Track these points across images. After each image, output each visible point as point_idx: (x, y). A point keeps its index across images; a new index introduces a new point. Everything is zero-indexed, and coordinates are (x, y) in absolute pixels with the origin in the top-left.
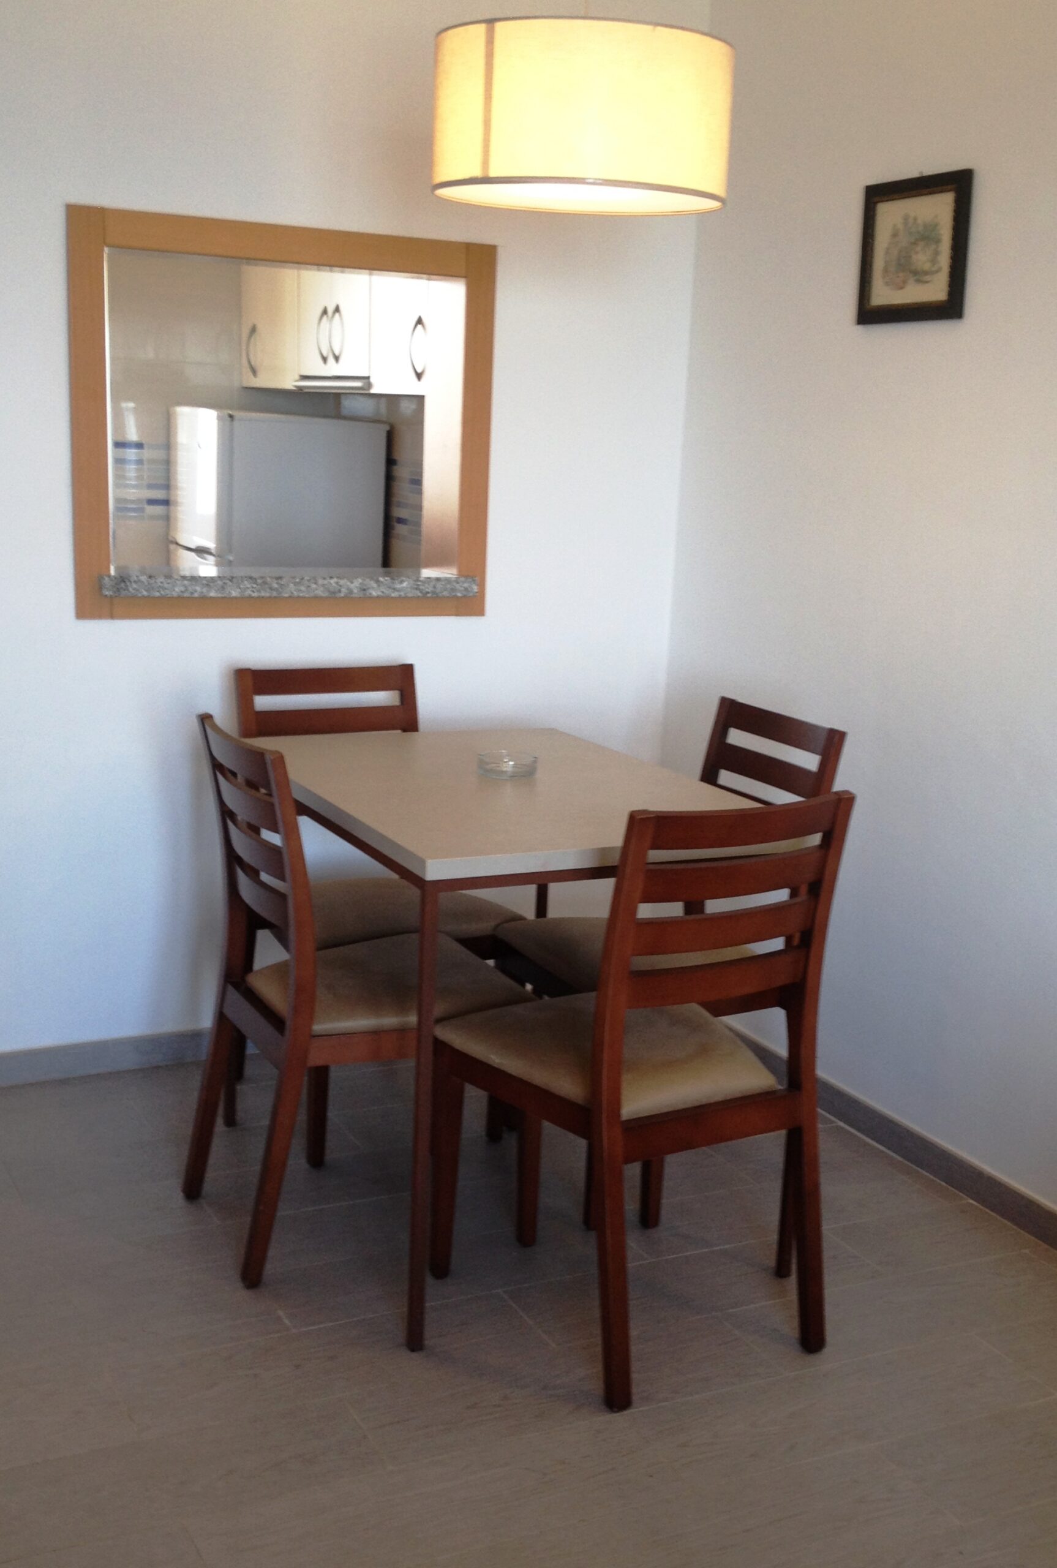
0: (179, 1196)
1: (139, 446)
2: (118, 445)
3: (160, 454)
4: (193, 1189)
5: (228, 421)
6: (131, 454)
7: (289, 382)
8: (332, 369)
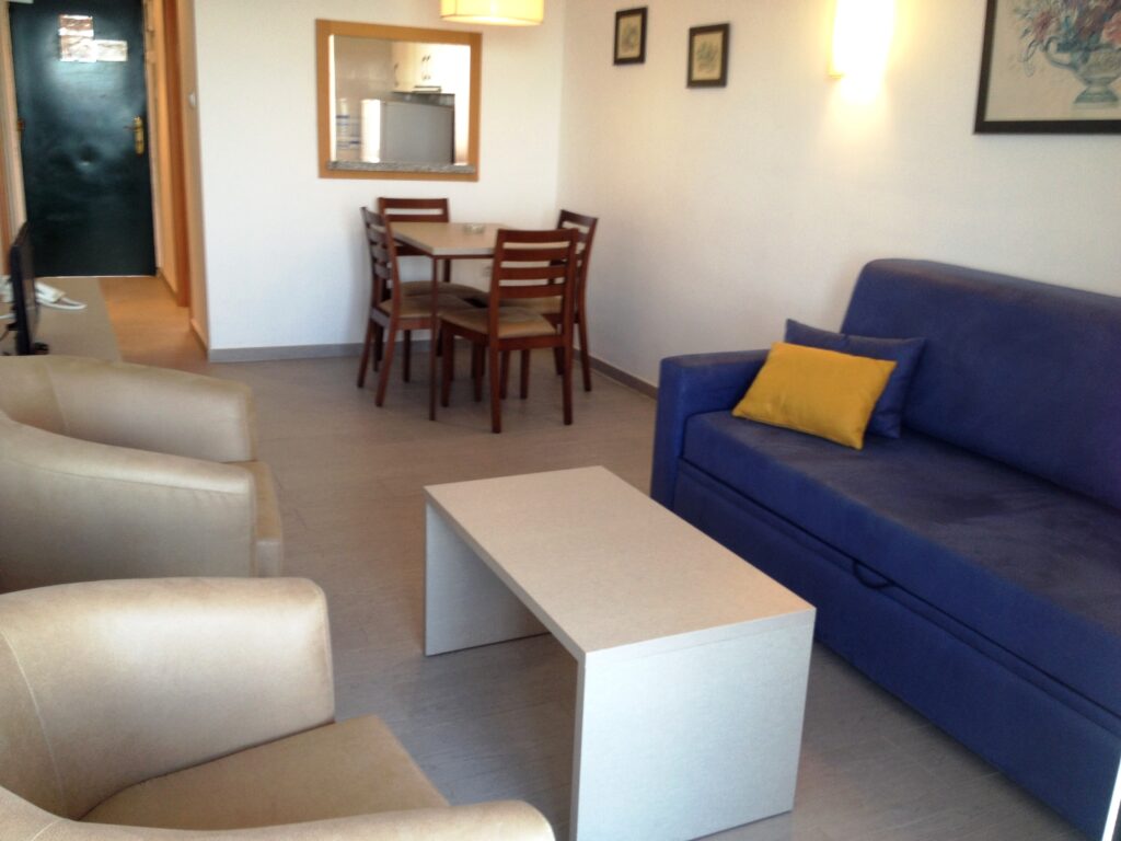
0: (355, 388)
1: (346, 117)
2: (339, 117)
3: (355, 121)
4: (361, 384)
5: (384, 106)
6: (344, 121)
7: (410, 89)
8: (427, 83)
